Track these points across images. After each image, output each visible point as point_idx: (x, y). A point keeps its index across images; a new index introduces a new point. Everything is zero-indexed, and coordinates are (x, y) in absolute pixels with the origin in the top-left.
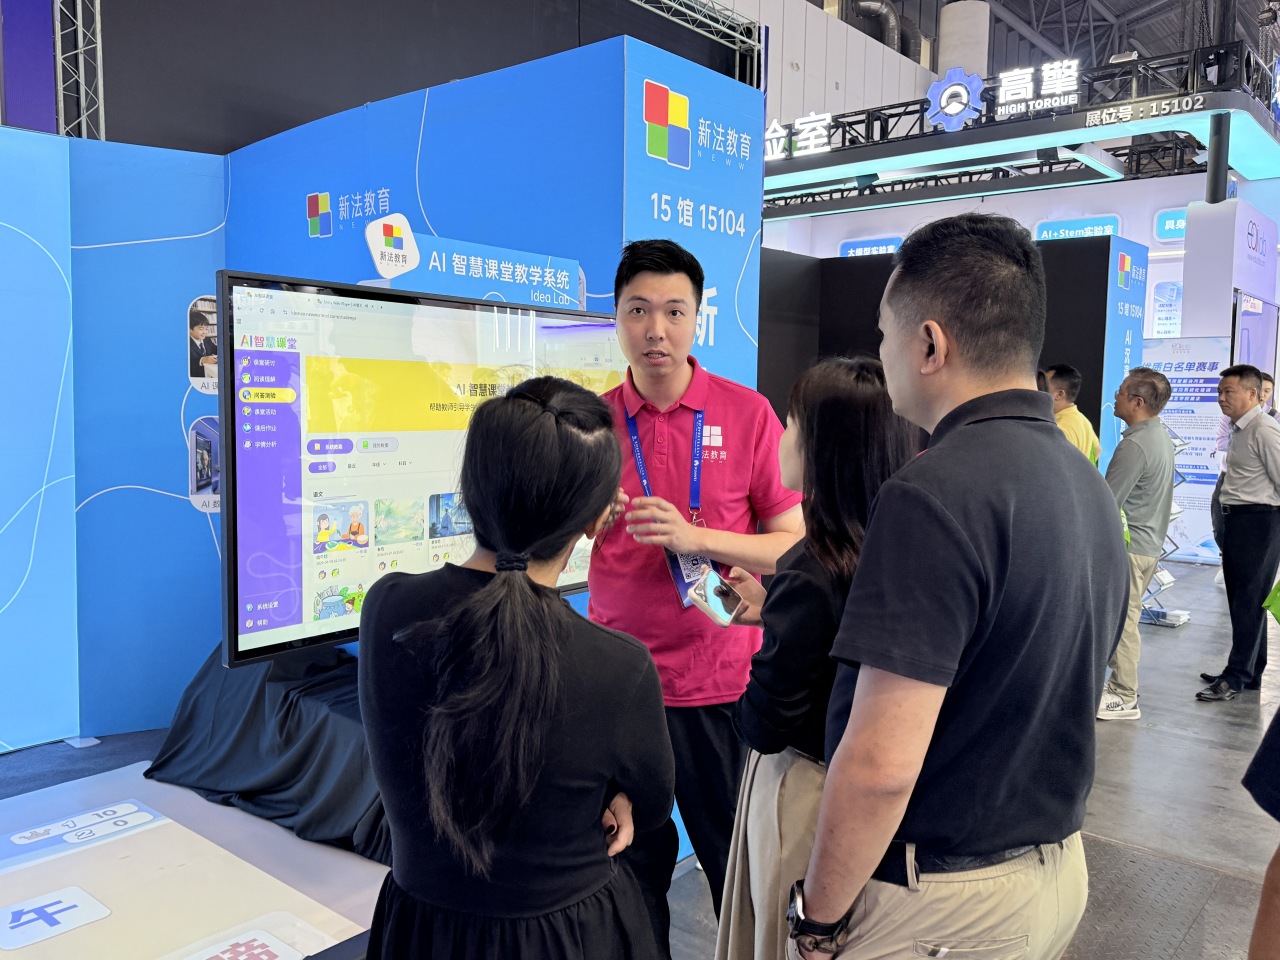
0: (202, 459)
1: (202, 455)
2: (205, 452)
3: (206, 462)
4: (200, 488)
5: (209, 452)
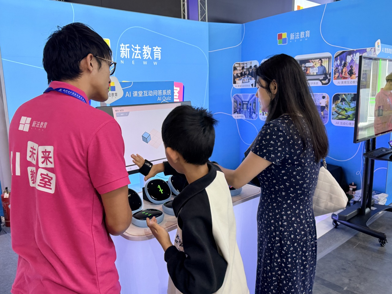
0: (235, 105)
1: (235, 104)
2: (236, 104)
3: (236, 106)
4: (234, 113)
5: (237, 103)
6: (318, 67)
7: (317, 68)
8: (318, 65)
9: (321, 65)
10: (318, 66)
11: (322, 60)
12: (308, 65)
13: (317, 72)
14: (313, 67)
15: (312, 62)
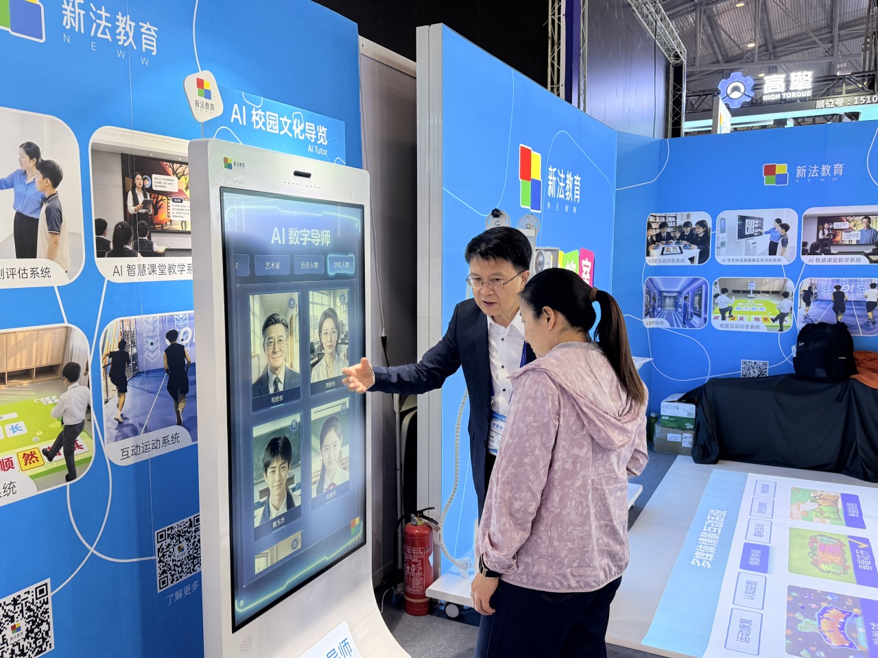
2: (648, 296)
3: (648, 301)
4: (646, 315)
6: (861, 231)
7: (859, 233)
8: (862, 226)
9: (869, 228)
10: (860, 229)
11: (870, 219)
12: (836, 225)
13: (859, 239)
14: (849, 230)
15: (847, 220)
